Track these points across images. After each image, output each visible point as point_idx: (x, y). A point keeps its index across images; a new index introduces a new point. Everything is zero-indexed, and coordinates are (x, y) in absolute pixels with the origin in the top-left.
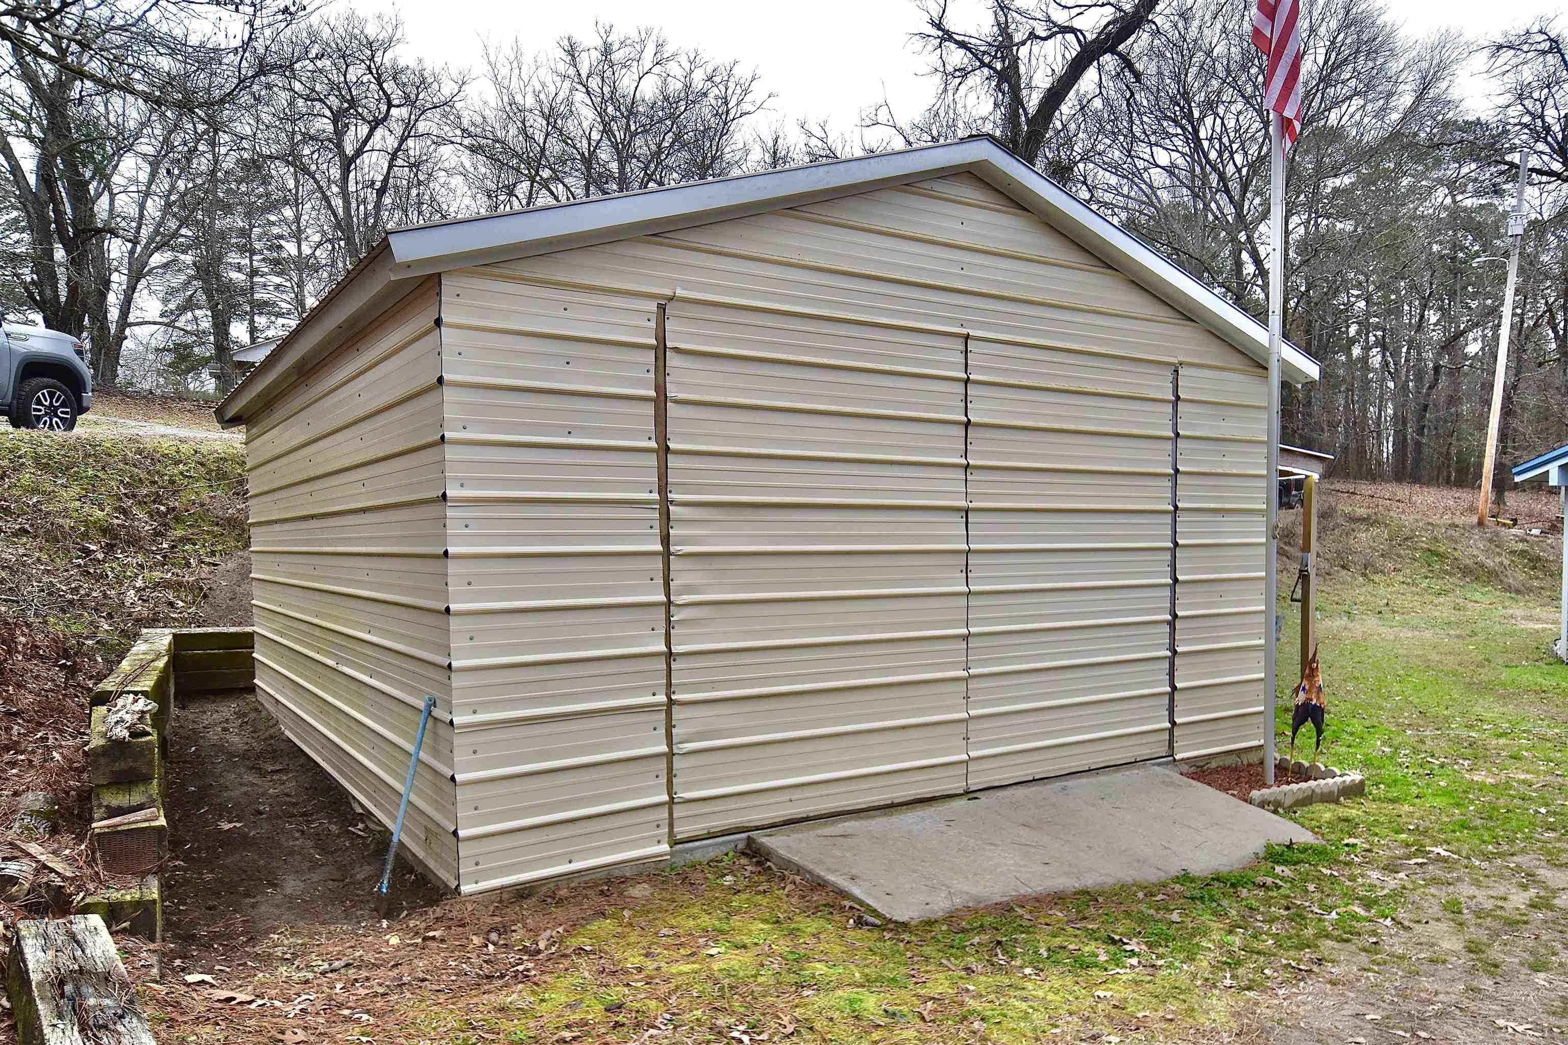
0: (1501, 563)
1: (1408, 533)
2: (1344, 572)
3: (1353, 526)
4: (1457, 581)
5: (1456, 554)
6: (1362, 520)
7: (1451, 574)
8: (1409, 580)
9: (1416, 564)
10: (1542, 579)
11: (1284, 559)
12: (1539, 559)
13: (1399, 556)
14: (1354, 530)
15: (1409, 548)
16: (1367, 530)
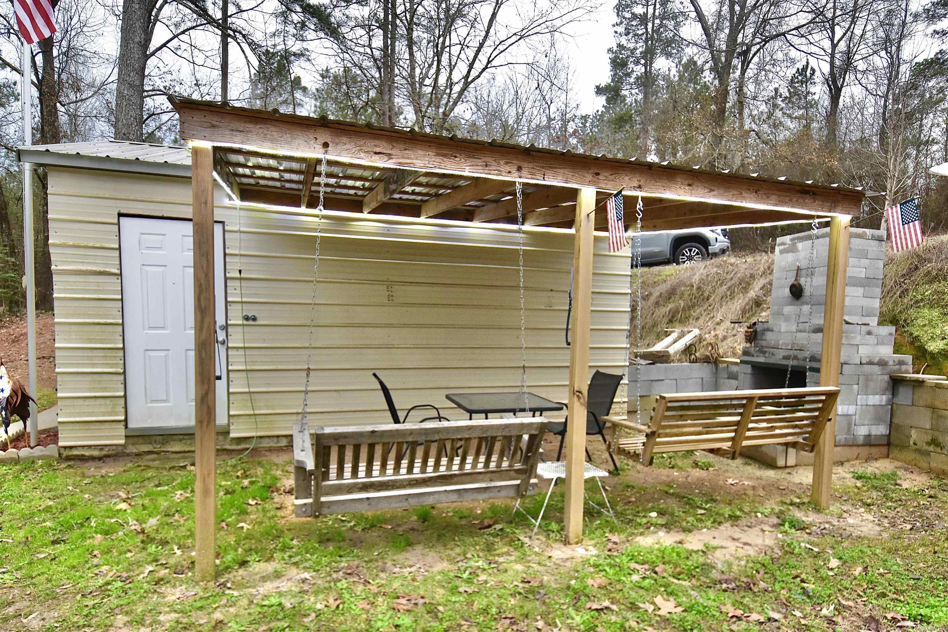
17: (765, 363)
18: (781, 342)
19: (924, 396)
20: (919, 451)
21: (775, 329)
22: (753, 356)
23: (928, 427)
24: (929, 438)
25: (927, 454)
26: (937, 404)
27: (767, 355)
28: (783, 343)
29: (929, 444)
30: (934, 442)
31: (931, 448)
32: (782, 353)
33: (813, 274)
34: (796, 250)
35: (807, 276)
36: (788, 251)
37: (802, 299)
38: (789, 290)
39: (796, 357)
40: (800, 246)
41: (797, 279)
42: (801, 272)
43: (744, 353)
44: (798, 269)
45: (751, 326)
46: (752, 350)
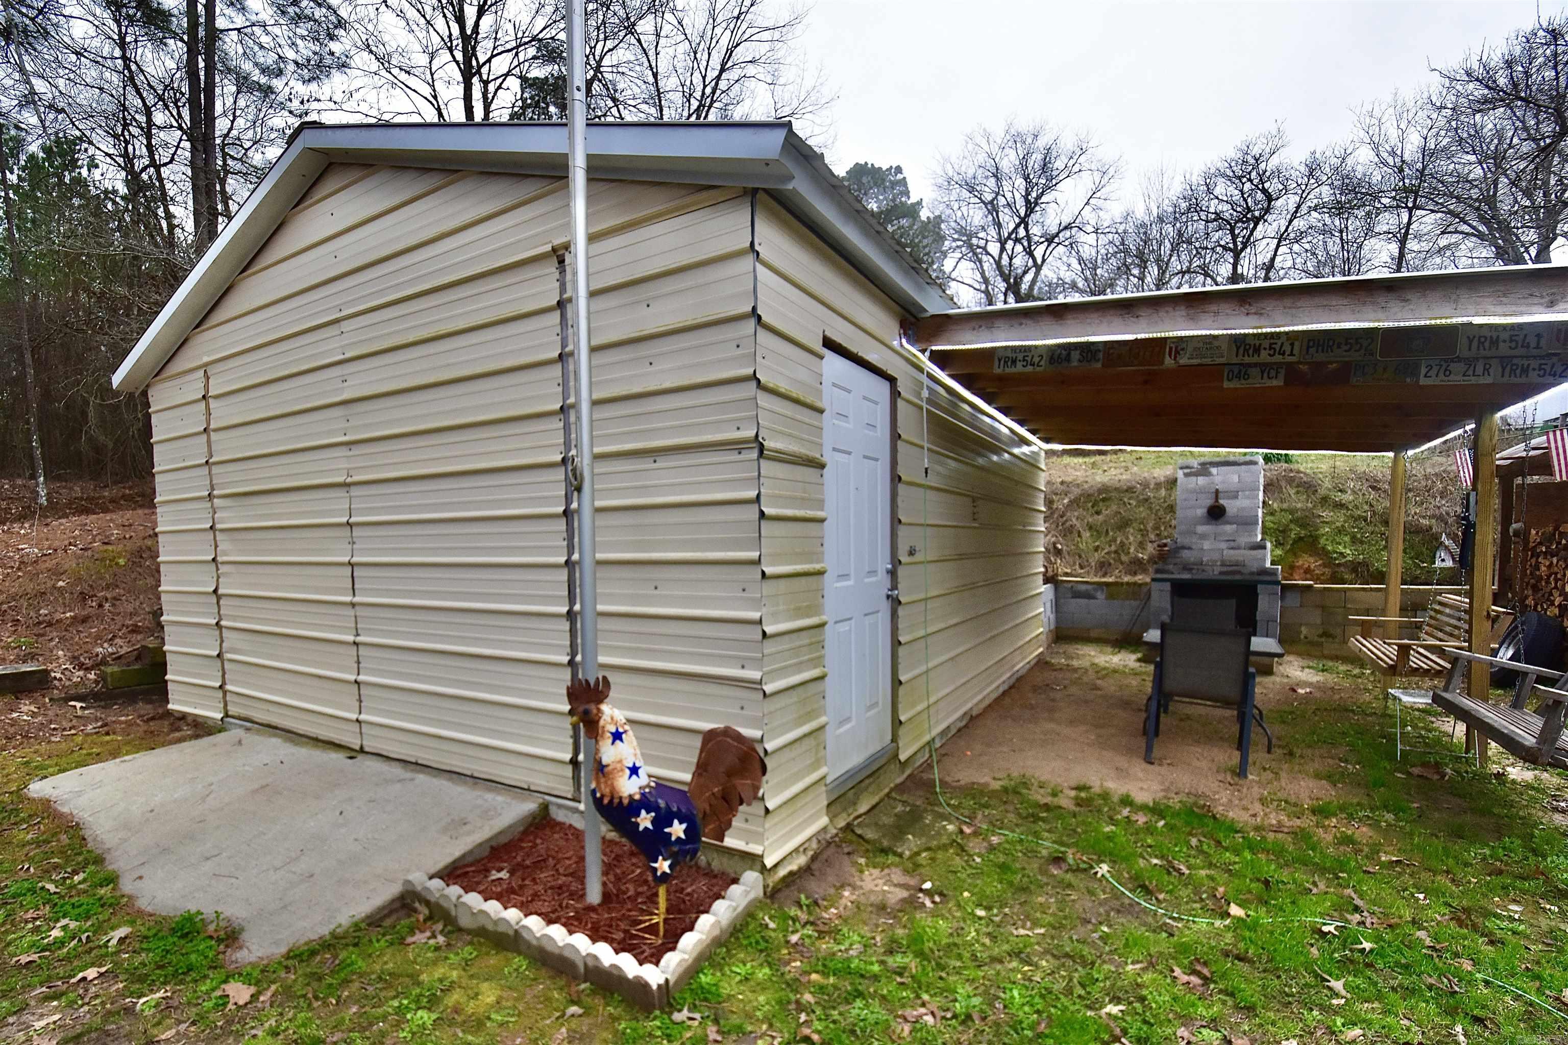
18: (1205, 559)
19: (1310, 599)
20: (1311, 643)
21: (1194, 547)
22: (1173, 573)
23: (1319, 621)
24: (1321, 631)
25: (1320, 644)
26: (1325, 604)
27: (1194, 571)
29: (1320, 636)
30: (1325, 634)
31: (1323, 639)
32: (1217, 570)
33: (1236, 497)
34: (1209, 474)
35: (1229, 498)
36: (1197, 474)
37: (1223, 519)
38: (1205, 510)
39: (1239, 572)
40: (1214, 470)
41: (1217, 501)
42: (1221, 495)
43: (1157, 571)
44: (1217, 491)
45: (1165, 545)
46: (1171, 567)
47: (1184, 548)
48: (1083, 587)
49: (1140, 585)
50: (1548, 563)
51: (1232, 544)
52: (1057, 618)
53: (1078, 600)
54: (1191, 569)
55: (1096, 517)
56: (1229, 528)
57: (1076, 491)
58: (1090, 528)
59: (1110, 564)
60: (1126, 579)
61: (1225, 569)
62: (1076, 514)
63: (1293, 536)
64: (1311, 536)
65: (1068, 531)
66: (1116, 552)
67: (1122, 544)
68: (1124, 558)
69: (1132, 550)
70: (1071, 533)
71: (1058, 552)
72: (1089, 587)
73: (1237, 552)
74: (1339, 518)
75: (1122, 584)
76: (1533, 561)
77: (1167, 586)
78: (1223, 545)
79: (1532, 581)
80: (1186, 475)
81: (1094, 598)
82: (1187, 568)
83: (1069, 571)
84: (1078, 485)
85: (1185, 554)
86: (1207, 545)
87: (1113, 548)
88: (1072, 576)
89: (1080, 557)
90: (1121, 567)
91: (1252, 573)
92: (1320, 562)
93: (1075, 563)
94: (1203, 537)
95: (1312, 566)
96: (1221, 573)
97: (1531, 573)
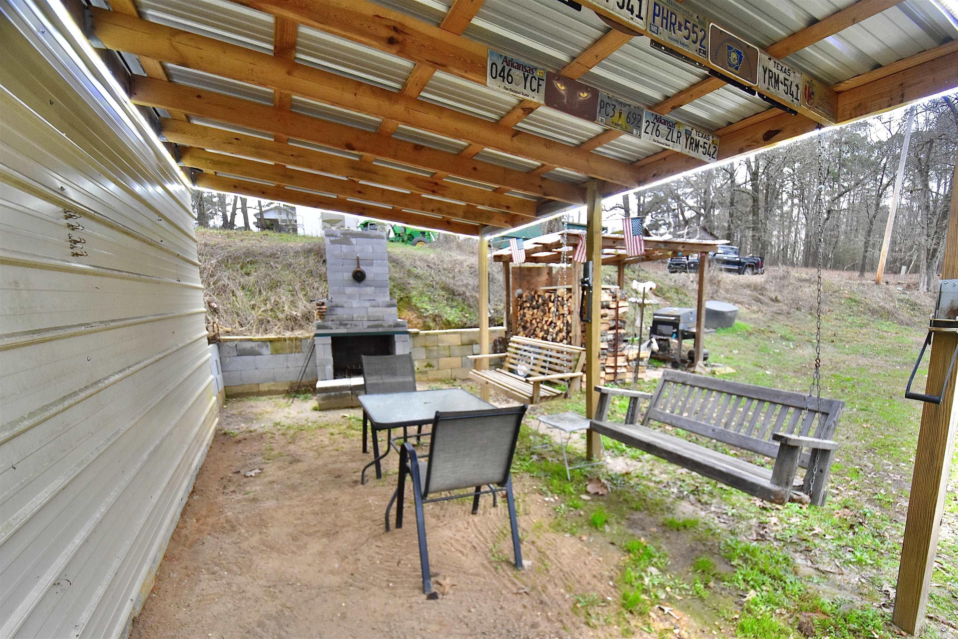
0: (894, 307)
1: (836, 288)
2: (798, 312)
3: (800, 284)
4: (869, 318)
5: (867, 301)
6: (806, 280)
7: (864, 314)
8: (839, 317)
9: (842, 307)
10: (919, 317)
11: (759, 304)
12: (916, 304)
13: (831, 302)
14: (801, 287)
15: (836, 297)
16: (810, 286)
17: (347, 333)
18: (355, 316)
19: (419, 341)
20: (421, 372)
21: (345, 305)
22: (331, 329)
23: (424, 357)
24: (426, 364)
25: (426, 372)
26: (428, 344)
27: (348, 326)
28: (358, 317)
29: (426, 367)
30: (429, 365)
31: (428, 369)
32: (366, 324)
33: (372, 264)
34: (349, 243)
35: (367, 265)
36: (340, 242)
37: (364, 282)
38: (351, 274)
39: (381, 326)
40: (354, 240)
41: (359, 267)
42: (361, 262)
43: (319, 327)
44: (358, 259)
45: (323, 304)
46: (329, 324)
47: (337, 306)
48: (248, 345)
49: (301, 340)
50: (531, 313)
51: (374, 303)
52: (224, 377)
53: (243, 357)
54: (346, 325)
55: (247, 278)
56: (370, 290)
57: (224, 253)
58: (243, 288)
59: (269, 322)
60: (288, 334)
61: (371, 323)
62: (226, 273)
63: (397, 297)
64: (407, 297)
65: (222, 290)
66: (272, 310)
67: (277, 303)
68: (281, 316)
69: (286, 308)
70: (225, 292)
71: (215, 311)
72: (253, 344)
73: (378, 309)
74: (419, 284)
75: (285, 340)
76: (522, 312)
77: (329, 340)
78: (367, 304)
79: (522, 324)
80: (332, 242)
81: (260, 354)
82: (342, 324)
83: (229, 329)
84: (222, 248)
85: (339, 311)
86: (355, 304)
87: (269, 306)
88: (234, 334)
89: (238, 315)
90: (279, 324)
91: (390, 326)
92: (415, 315)
93: (234, 322)
94: (351, 297)
95: (411, 318)
96: (369, 327)
97: (521, 319)
